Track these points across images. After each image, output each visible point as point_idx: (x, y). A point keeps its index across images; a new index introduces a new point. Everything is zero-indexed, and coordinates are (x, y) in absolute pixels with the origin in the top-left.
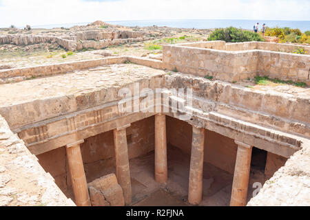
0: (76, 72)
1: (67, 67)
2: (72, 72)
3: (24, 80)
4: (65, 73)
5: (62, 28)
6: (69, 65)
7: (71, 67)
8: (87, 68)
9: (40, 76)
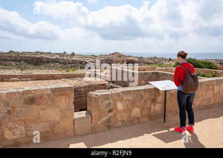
0: (63, 79)
1: (58, 76)
2: (60, 79)
3: (32, 80)
4: (56, 79)
5: (93, 55)
6: (59, 75)
7: (61, 76)
8: (70, 78)
9: (42, 80)
